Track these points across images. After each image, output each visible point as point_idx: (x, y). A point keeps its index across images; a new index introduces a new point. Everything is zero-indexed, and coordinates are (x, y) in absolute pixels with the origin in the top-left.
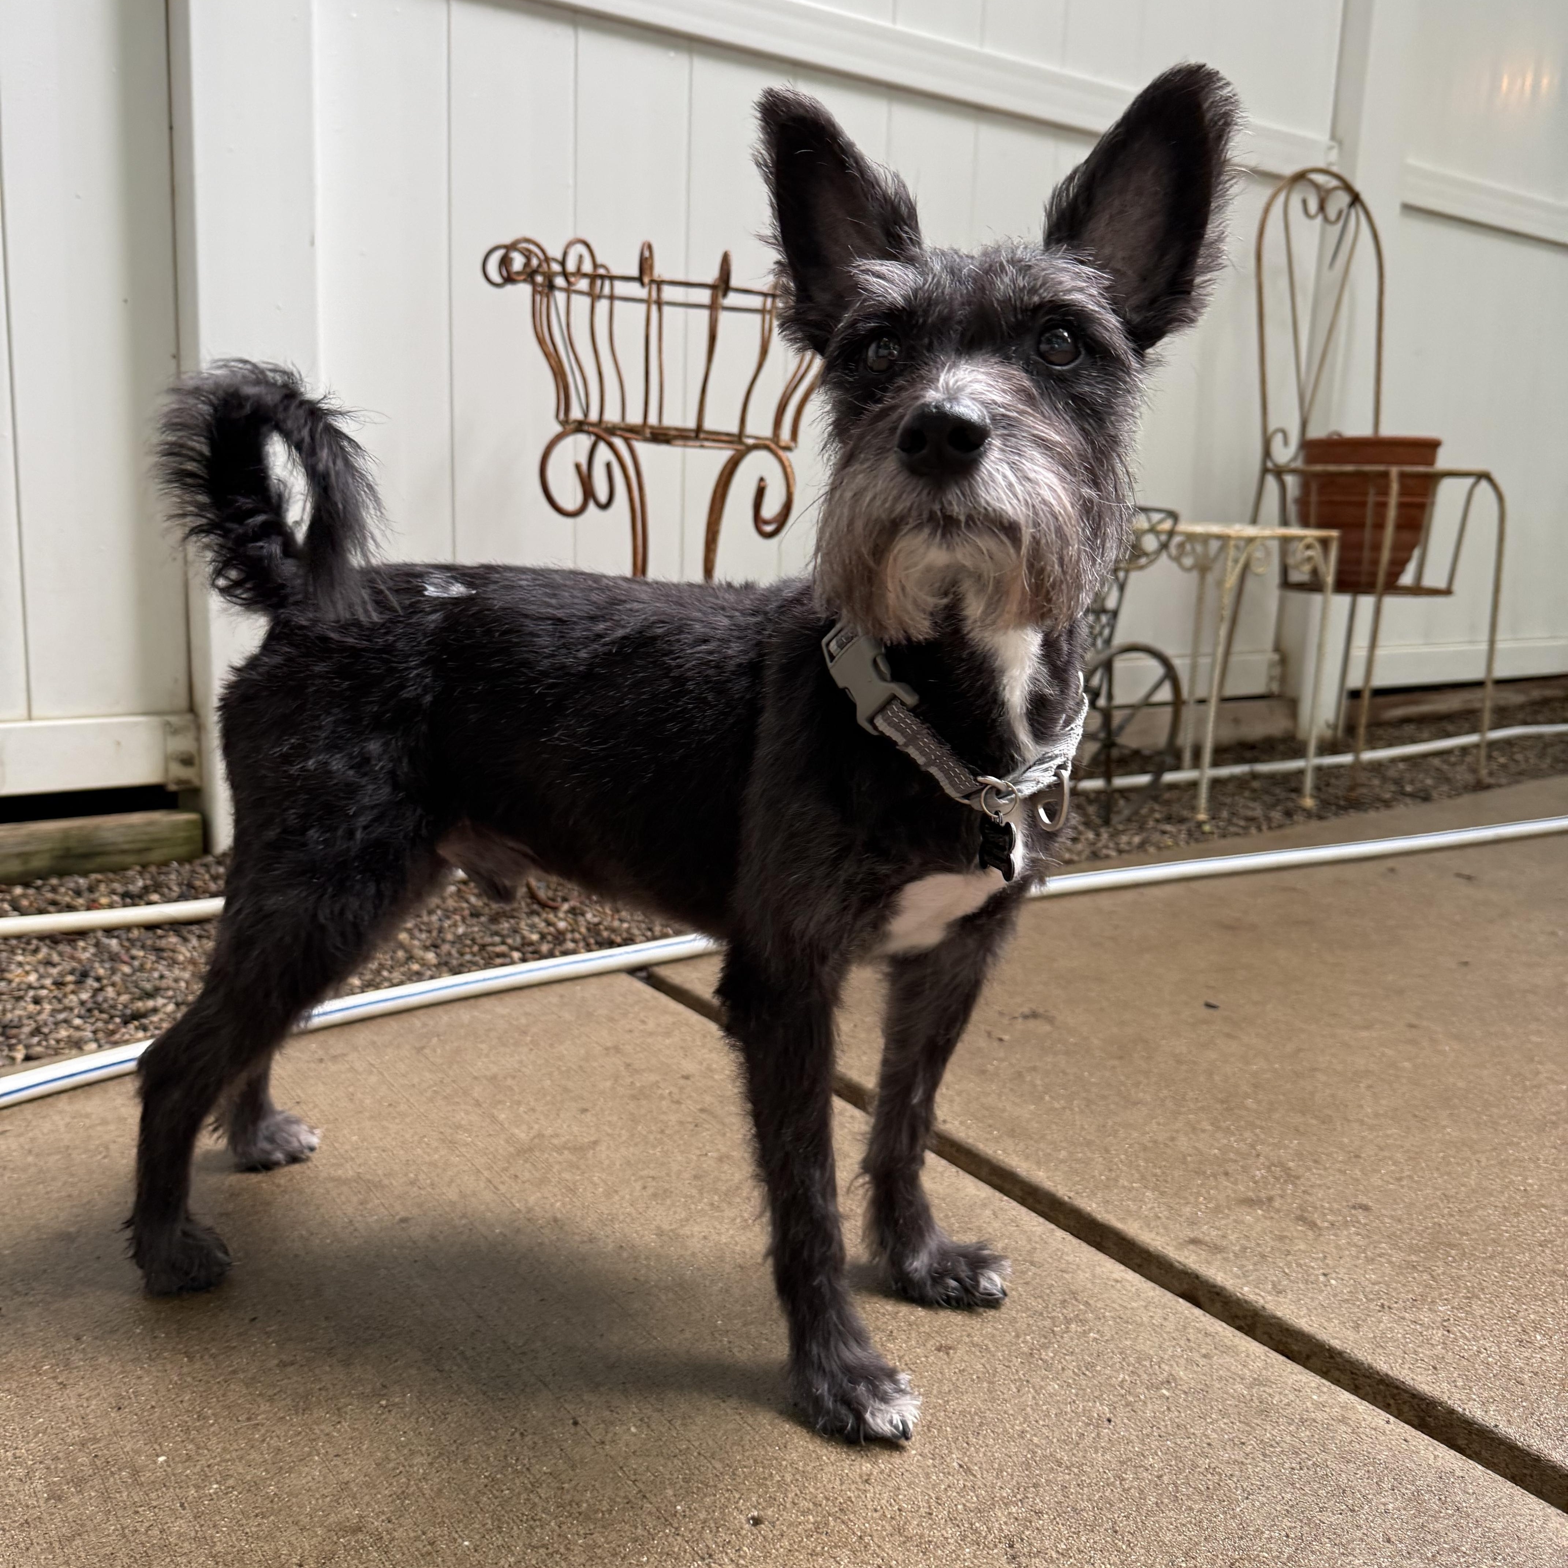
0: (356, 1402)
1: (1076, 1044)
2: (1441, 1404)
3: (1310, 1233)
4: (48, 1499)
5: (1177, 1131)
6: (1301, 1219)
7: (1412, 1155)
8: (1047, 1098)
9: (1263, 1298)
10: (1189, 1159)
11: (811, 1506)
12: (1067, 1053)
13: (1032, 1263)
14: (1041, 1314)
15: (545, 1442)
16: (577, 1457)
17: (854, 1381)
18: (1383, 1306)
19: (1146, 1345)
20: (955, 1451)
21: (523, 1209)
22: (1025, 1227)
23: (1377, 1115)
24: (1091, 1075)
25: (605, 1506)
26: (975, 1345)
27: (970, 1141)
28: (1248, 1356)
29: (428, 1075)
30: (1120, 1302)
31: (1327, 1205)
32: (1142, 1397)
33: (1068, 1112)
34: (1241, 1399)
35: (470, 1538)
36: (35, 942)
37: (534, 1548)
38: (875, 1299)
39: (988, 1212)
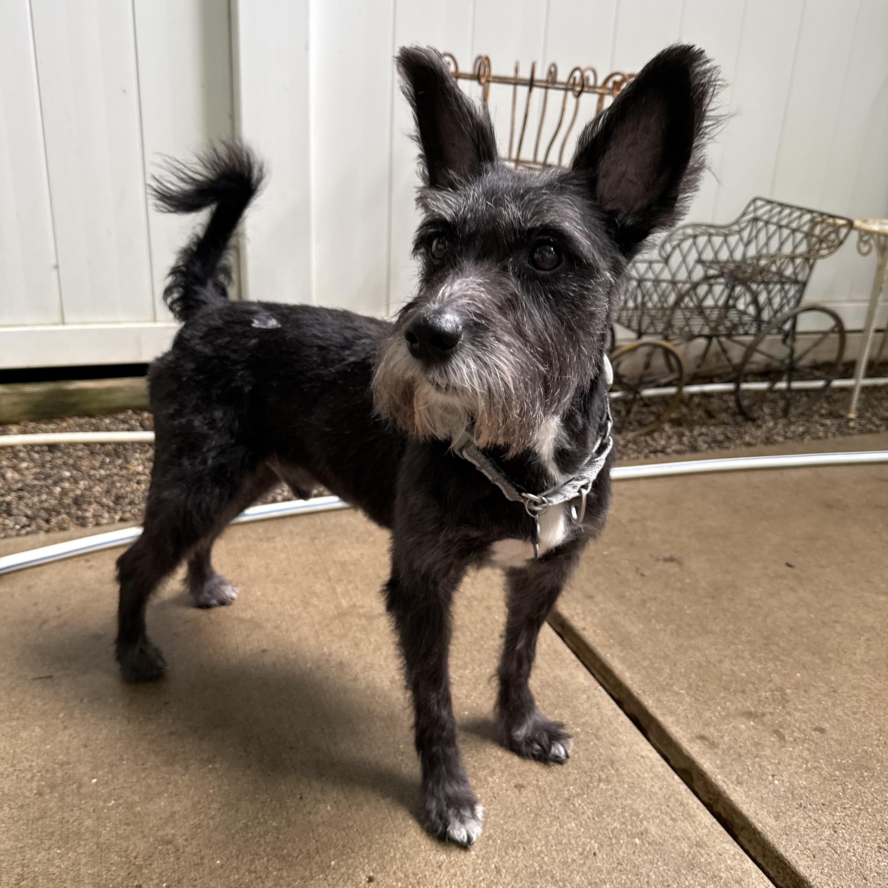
0: (197, 764)
1: (689, 584)
2: (807, 882)
3: (778, 744)
4: (36, 794)
5: (726, 656)
6: (776, 732)
7: (872, 696)
8: (653, 621)
9: (727, 785)
10: (724, 677)
11: (403, 876)
12: (681, 590)
13: (596, 737)
14: (586, 773)
15: (281, 807)
16: (293, 820)
17: (449, 806)
18: (801, 805)
19: (640, 806)
20: (496, 857)
21: (327, 653)
22: (603, 711)
23: (863, 662)
24: (690, 607)
25: (295, 854)
26: (538, 787)
27: (594, 645)
28: (700, 824)
29: (311, 557)
30: (638, 772)
31: (797, 725)
32: (621, 842)
33: (662, 633)
34: (681, 854)
35: (221, 859)
36: (147, 446)
37: (250, 872)
38: (493, 746)
39: (585, 696)
